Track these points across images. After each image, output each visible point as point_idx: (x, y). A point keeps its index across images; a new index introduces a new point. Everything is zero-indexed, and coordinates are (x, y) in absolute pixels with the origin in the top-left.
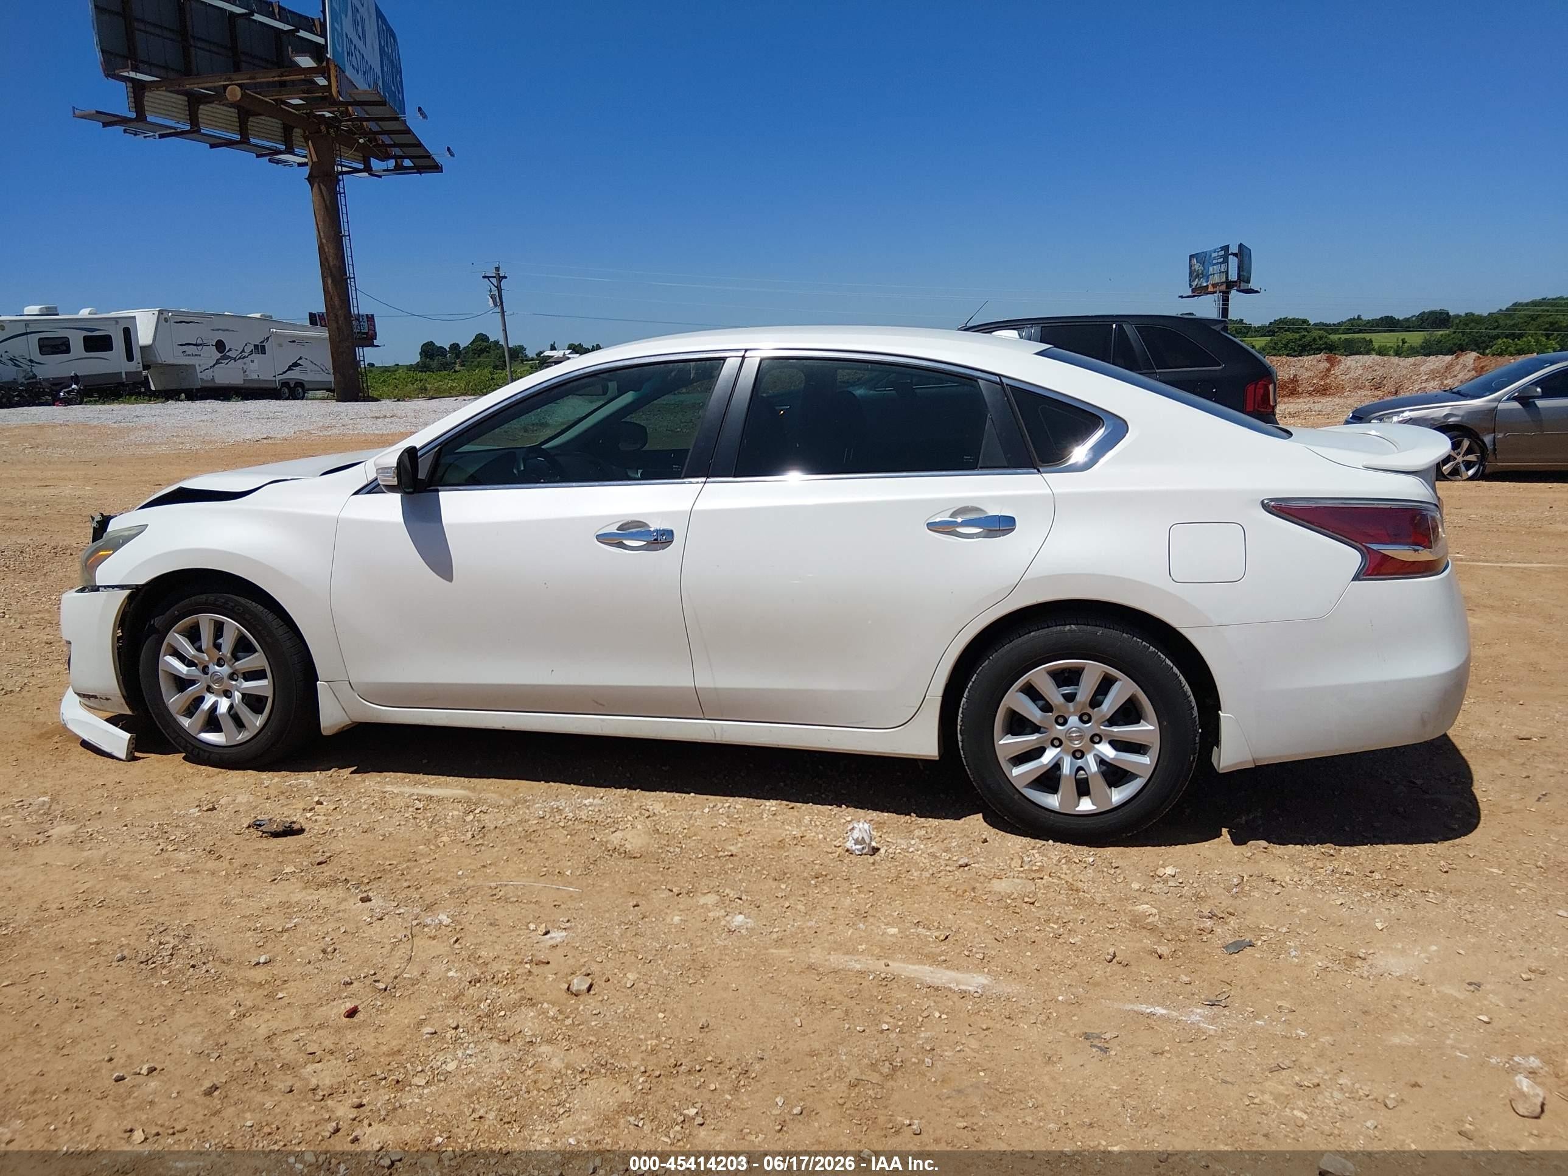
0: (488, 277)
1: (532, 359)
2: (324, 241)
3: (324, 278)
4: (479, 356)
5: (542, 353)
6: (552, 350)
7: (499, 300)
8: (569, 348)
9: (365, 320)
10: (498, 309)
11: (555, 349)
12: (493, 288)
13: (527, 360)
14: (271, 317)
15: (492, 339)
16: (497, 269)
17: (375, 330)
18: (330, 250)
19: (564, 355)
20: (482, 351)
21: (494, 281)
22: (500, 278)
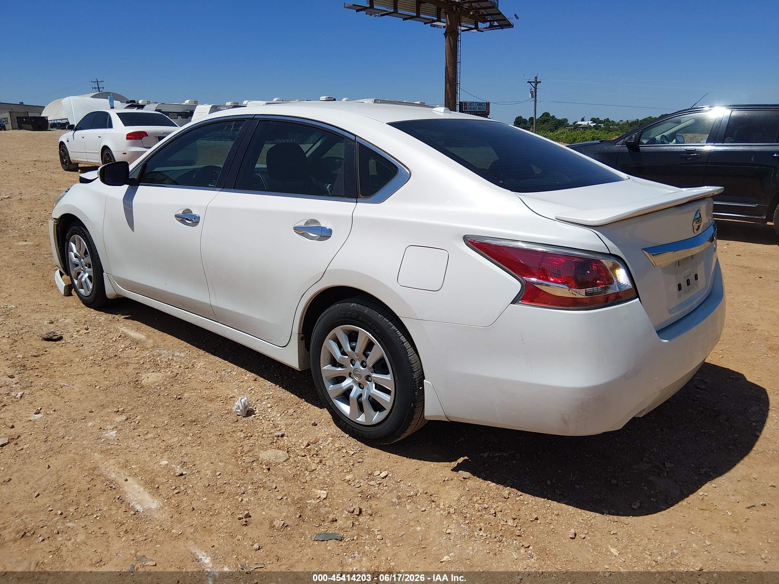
0: (530, 82)
1: (571, 126)
2: (448, 65)
3: (446, 84)
4: (543, 123)
5: (576, 122)
6: (582, 121)
7: (534, 95)
8: (591, 120)
9: (485, 105)
10: (533, 99)
11: (584, 121)
12: (533, 88)
13: (567, 126)
14: (424, 103)
15: (551, 115)
16: (536, 78)
17: (489, 110)
18: (450, 70)
19: (588, 123)
20: (545, 121)
21: (534, 84)
22: (537, 83)
